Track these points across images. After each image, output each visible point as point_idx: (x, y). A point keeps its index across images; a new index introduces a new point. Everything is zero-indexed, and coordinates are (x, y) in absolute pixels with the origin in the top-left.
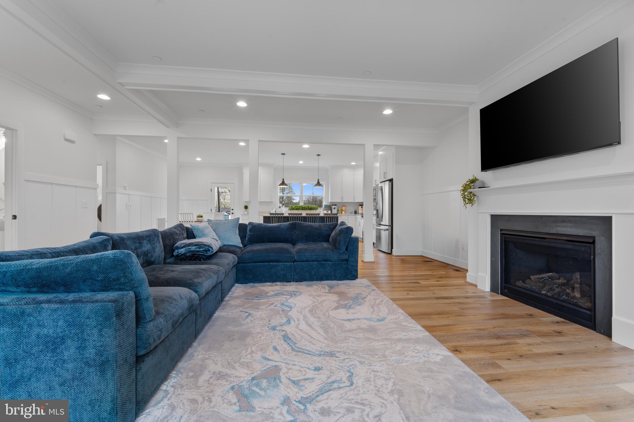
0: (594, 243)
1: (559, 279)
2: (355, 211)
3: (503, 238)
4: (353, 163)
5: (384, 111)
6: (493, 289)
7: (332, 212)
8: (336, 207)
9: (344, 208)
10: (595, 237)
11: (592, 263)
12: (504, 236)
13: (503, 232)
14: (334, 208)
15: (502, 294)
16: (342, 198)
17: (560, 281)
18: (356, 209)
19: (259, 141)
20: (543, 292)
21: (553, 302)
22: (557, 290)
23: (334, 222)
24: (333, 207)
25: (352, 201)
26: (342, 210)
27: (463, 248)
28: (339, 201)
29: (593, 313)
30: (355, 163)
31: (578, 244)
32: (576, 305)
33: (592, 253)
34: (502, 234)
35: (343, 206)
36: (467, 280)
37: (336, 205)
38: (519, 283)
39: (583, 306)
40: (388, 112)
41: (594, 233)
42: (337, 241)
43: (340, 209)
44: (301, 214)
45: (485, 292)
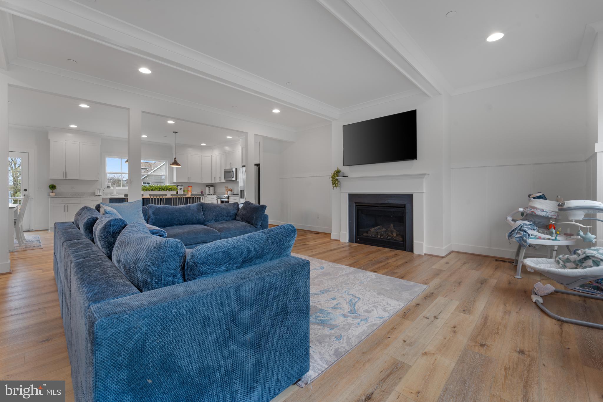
0: (405, 207)
1: (383, 229)
2: (201, 192)
3: (357, 208)
4: (203, 144)
5: (273, 110)
6: (350, 240)
7: (177, 193)
8: (182, 187)
9: (190, 189)
10: (405, 204)
11: (404, 217)
12: (357, 206)
13: (356, 204)
14: (180, 189)
15: (357, 242)
16: (189, 178)
17: (383, 230)
18: (202, 190)
19: (143, 112)
20: (379, 237)
21: (385, 241)
22: (385, 234)
23: (197, 202)
24: (179, 187)
25: (199, 181)
26: (188, 191)
27: (318, 218)
28: (186, 181)
29: (404, 242)
30: (205, 145)
31: (398, 208)
32: (395, 240)
33: (404, 212)
34: (356, 206)
35: (189, 186)
36: (331, 238)
37: (182, 186)
38: (365, 234)
39: (399, 240)
40: (276, 111)
41: (405, 202)
42: (253, 218)
43: (186, 190)
44: (166, 195)
45: (346, 243)
